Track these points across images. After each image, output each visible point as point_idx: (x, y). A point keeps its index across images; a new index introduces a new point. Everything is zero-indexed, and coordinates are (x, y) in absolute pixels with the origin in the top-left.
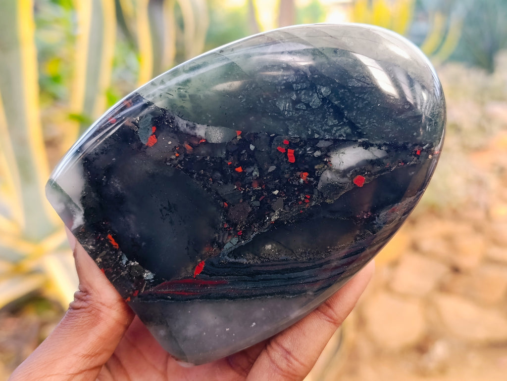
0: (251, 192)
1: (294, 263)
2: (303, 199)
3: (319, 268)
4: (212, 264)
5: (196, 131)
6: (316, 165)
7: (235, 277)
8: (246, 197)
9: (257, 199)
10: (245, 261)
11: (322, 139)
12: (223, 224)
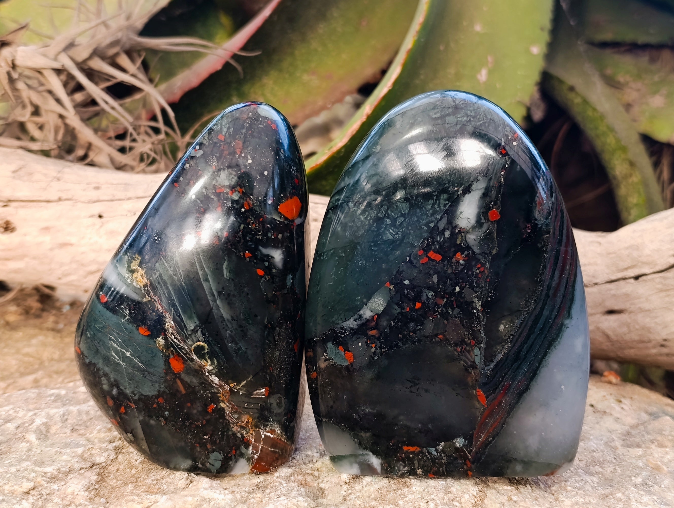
0: (444, 309)
1: (530, 317)
2: (478, 271)
3: (549, 299)
4: (485, 384)
5: (365, 317)
6: (456, 241)
7: (509, 373)
8: (445, 316)
9: (453, 309)
10: (500, 356)
11: (438, 222)
12: (456, 350)
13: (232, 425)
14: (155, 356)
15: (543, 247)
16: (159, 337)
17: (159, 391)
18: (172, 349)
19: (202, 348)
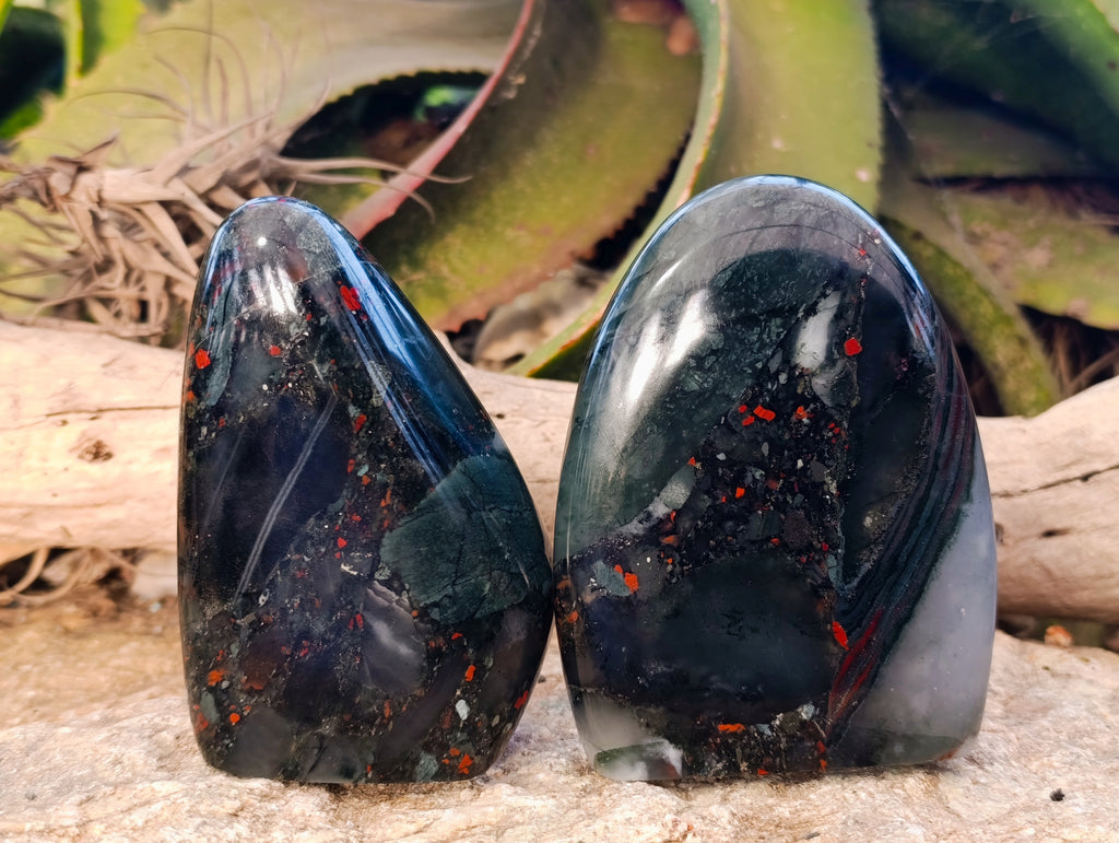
0: (780, 496)
1: (910, 502)
2: (830, 434)
3: (938, 473)
4: (845, 613)
5: (656, 515)
6: (796, 389)
7: (882, 592)
8: (781, 506)
9: (794, 495)
10: (868, 566)
11: (768, 361)
12: (799, 561)
15: (925, 393)
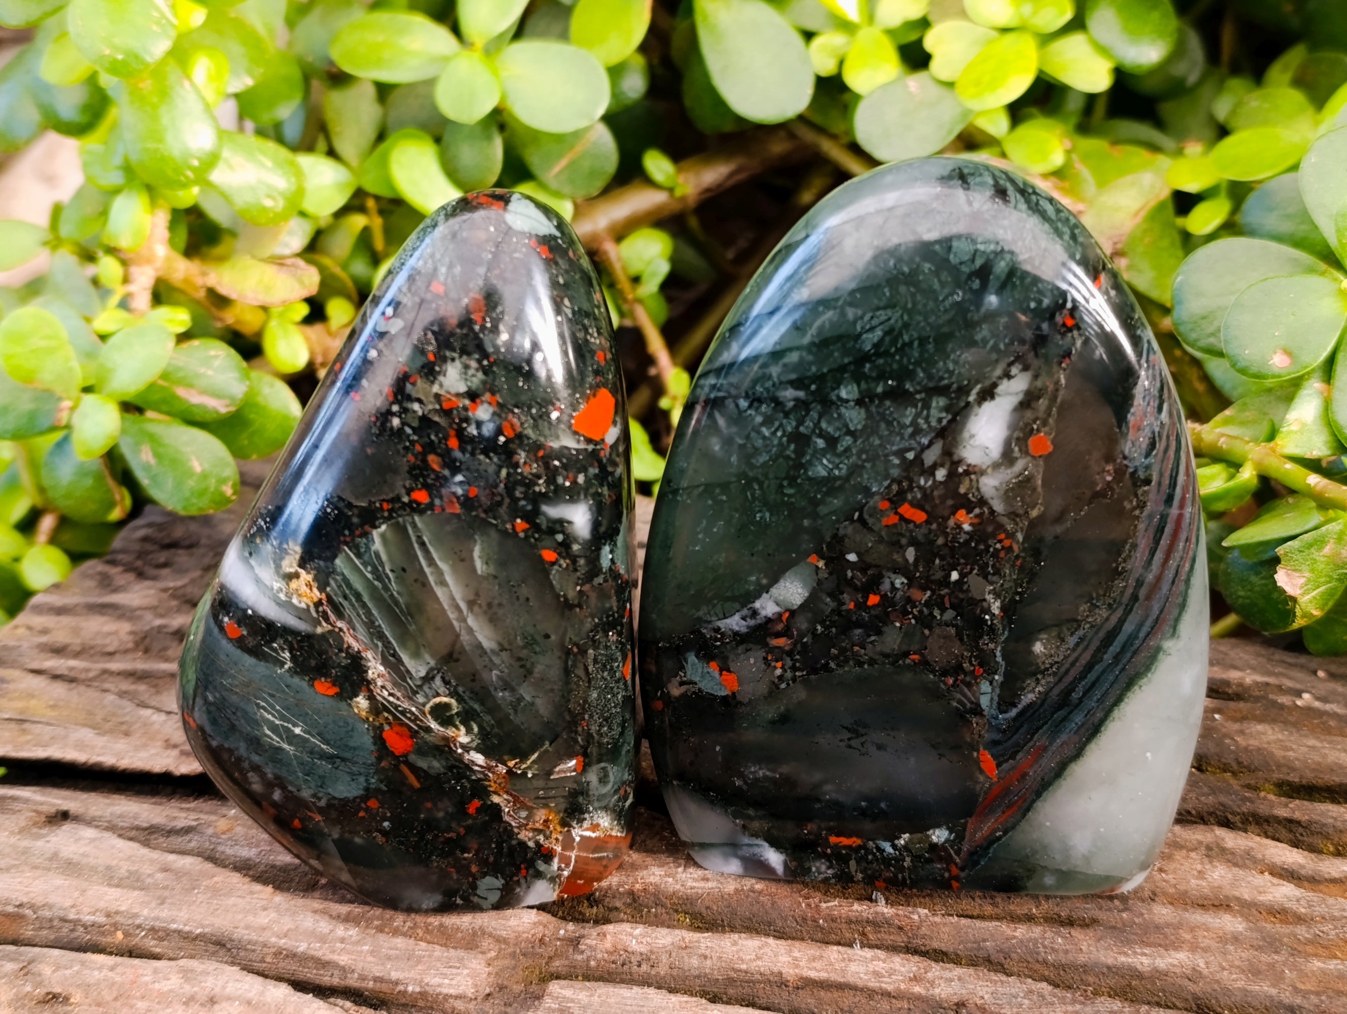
0: (925, 610)
2: (998, 546)
4: (996, 743)
5: (763, 613)
6: (958, 487)
7: (1045, 727)
8: (926, 621)
9: (943, 610)
10: (1031, 697)
11: (922, 451)
12: (944, 682)
13: (516, 830)
14: (352, 730)
15: (1134, 509)
16: (356, 696)
17: (367, 789)
18: (386, 715)
19: (447, 706)
